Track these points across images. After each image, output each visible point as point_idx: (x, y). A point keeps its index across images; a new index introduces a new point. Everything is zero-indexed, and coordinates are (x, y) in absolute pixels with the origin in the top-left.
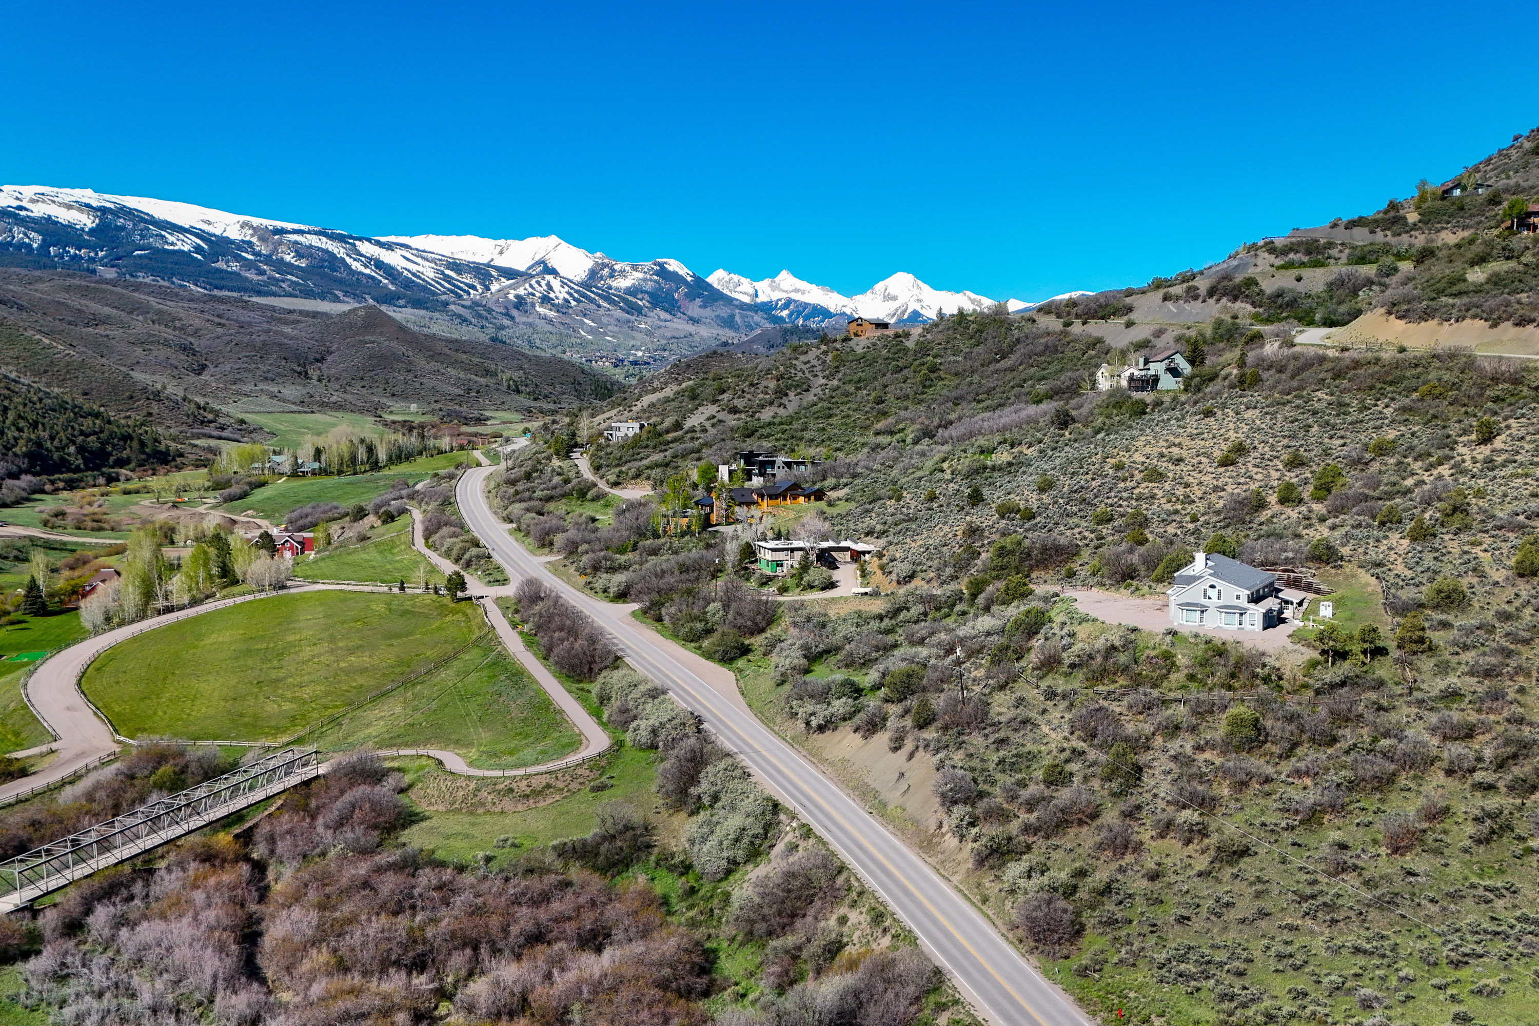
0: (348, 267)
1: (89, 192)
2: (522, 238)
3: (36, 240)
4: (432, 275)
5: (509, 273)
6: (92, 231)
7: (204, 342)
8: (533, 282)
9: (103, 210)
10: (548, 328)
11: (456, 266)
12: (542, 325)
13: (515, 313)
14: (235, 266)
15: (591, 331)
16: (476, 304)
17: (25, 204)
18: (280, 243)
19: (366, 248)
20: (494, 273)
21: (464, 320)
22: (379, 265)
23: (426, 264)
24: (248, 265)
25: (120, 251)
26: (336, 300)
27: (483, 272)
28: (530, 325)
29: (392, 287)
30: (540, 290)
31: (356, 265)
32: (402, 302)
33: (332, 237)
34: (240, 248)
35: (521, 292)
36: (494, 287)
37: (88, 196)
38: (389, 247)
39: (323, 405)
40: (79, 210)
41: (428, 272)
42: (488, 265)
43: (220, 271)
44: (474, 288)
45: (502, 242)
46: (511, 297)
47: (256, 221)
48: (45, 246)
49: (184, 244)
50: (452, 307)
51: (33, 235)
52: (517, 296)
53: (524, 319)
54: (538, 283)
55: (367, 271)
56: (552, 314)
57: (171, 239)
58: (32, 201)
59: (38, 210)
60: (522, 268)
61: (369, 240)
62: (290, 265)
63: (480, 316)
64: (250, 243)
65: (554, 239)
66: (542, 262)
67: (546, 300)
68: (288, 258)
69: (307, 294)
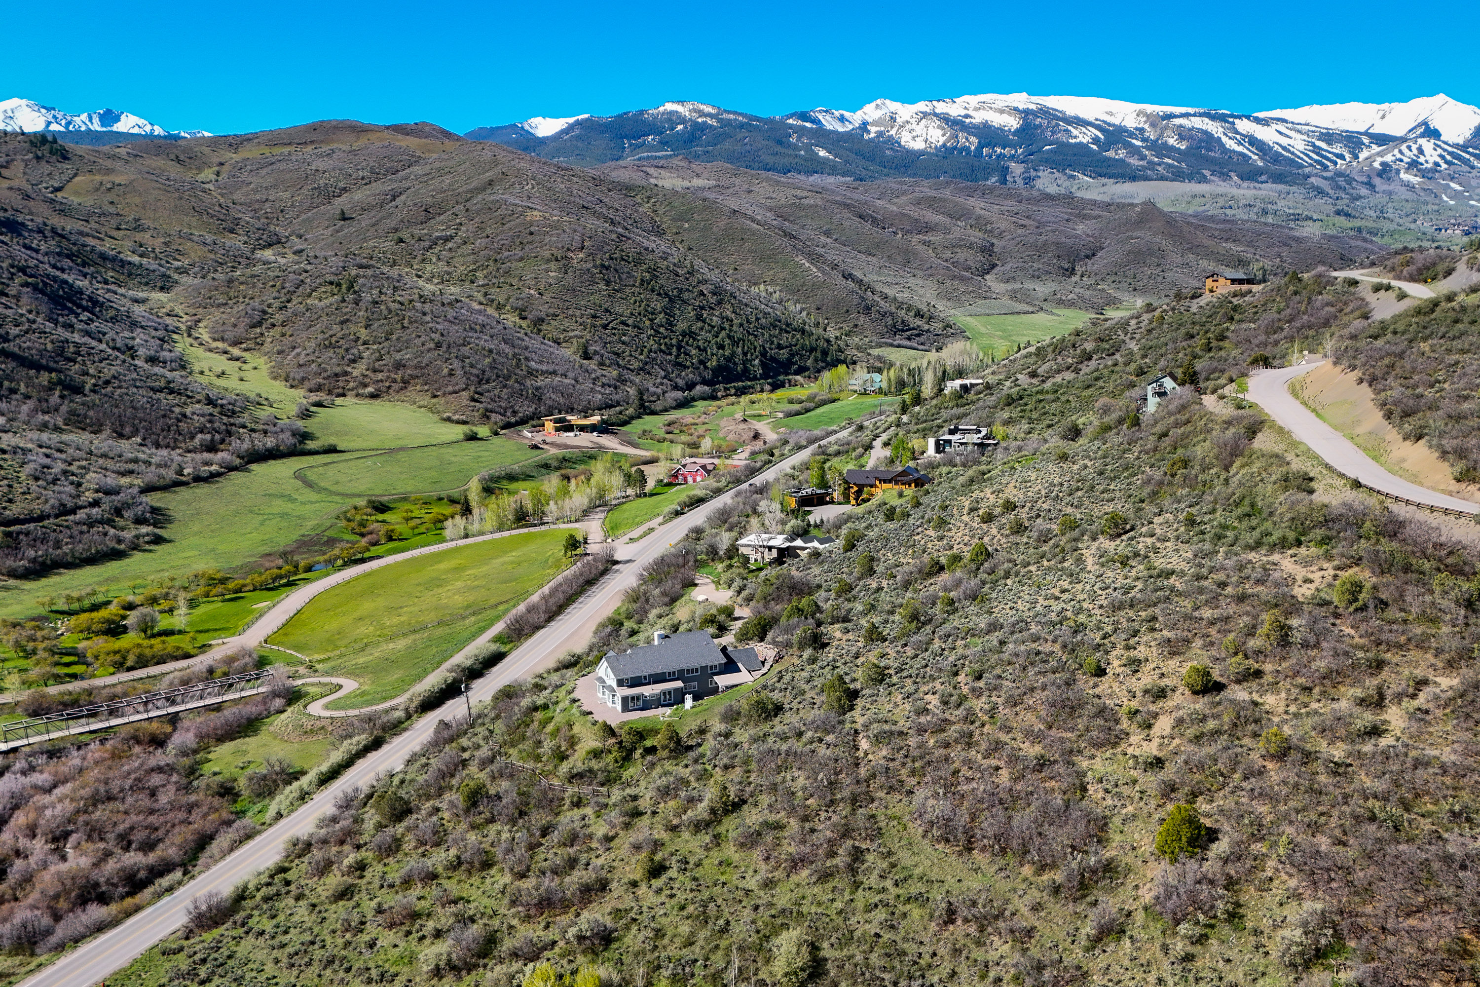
0: (1222, 145)
1: (1024, 95)
2: (1406, 100)
3: (973, 142)
4: (1302, 148)
5: (1382, 140)
6: (1017, 132)
7: (1002, 243)
8: (1404, 147)
9: (1027, 112)
10: (1409, 195)
11: (1329, 137)
12: (1404, 193)
13: (1377, 181)
14: (1122, 154)
15: (1455, 195)
16: (1339, 174)
17: (970, 112)
18: (1166, 128)
19: (1244, 126)
20: (1366, 140)
21: (1321, 192)
22: (1253, 141)
23: (1299, 136)
24: (1134, 151)
25: (1033, 148)
26: (1203, 180)
27: (1353, 141)
28: (1390, 193)
29: (1260, 163)
30: (1409, 155)
31: (1231, 144)
32: (1264, 178)
33: (1213, 118)
34: (1131, 135)
35: (1389, 158)
36: (1363, 156)
37: (1021, 100)
38: (1265, 122)
39: (1060, 303)
40: (1010, 114)
41: (1298, 144)
42: (1366, 133)
43: (1109, 159)
44: (1342, 157)
45: (1385, 106)
46: (1376, 165)
47: (1150, 108)
48: (980, 147)
49: (1083, 136)
50: (1313, 180)
51: (972, 139)
52: (1383, 164)
53: (1386, 187)
54: (1409, 148)
55: (1240, 149)
56: (1415, 180)
57: (1075, 132)
58: (976, 109)
59: (979, 117)
60: (1399, 132)
61: (1248, 117)
62: (1172, 148)
63: (1339, 187)
64: (1141, 130)
65: (1442, 98)
66: (1425, 123)
67: (1413, 165)
68: (1171, 141)
69: (1178, 176)
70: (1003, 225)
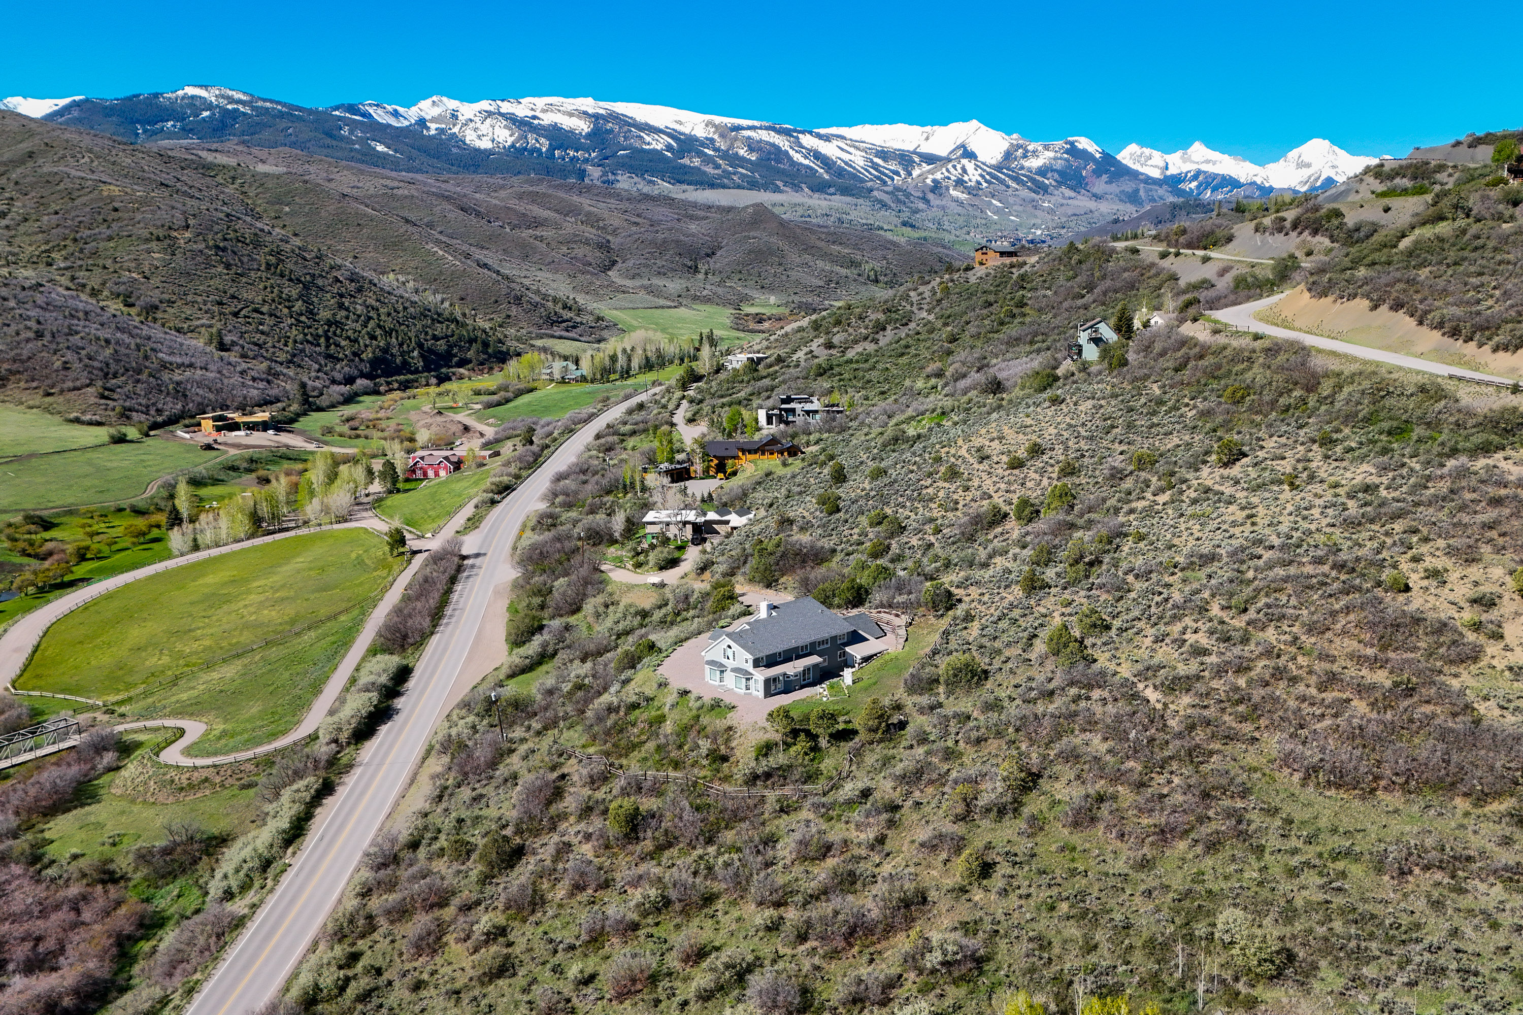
0: (790, 158)
1: (590, 100)
2: (945, 124)
3: (544, 145)
4: (862, 163)
5: (930, 159)
6: (588, 136)
7: (618, 240)
8: (950, 166)
9: (596, 117)
10: (959, 210)
11: (884, 154)
12: (954, 208)
13: (930, 196)
14: (697, 162)
15: (997, 211)
16: (897, 189)
17: (538, 114)
18: (736, 139)
19: (807, 140)
20: (917, 160)
21: (884, 205)
22: (817, 156)
23: (858, 153)
24: (708, 160)
25: (608, 152)
26: (777, 190)
27: (906, 159)
28: (943, 208)
29: (826, 177)
30: (955, 174)
31: (797, 157)
32: (832, 190)
33: (779, 132)
34: (703, 144)
35: (938, 176)
36: (916, 173)
37: (588, 104)
38: (827, 138)
40: (579, 118)
41: (858, 160)
42: (914, 152)
43: (685, 166)
44: (898, 174)
45: (928, 128)
46: (929, 181)
47: (718, 119)
48: (552, 149)
49: (657, 143)
50: (875, 193)
51: (542, 140)
52: (934, 181)
53: (938, 202)
54: (954, 167)
55: (806, 162)
56: (963, 196)
57: (648, 139)
58: (543, 111)
59: (547, 119)
60: (943, 153)
61: (811, 133)
62: (743, 159)
63: (899, 201)
64: (712, 140)
65: (975, 123)
66: (963, 146)
67: (960, 183)
68: (742, 152)
69: (753, 185)
70: (616, 223)
